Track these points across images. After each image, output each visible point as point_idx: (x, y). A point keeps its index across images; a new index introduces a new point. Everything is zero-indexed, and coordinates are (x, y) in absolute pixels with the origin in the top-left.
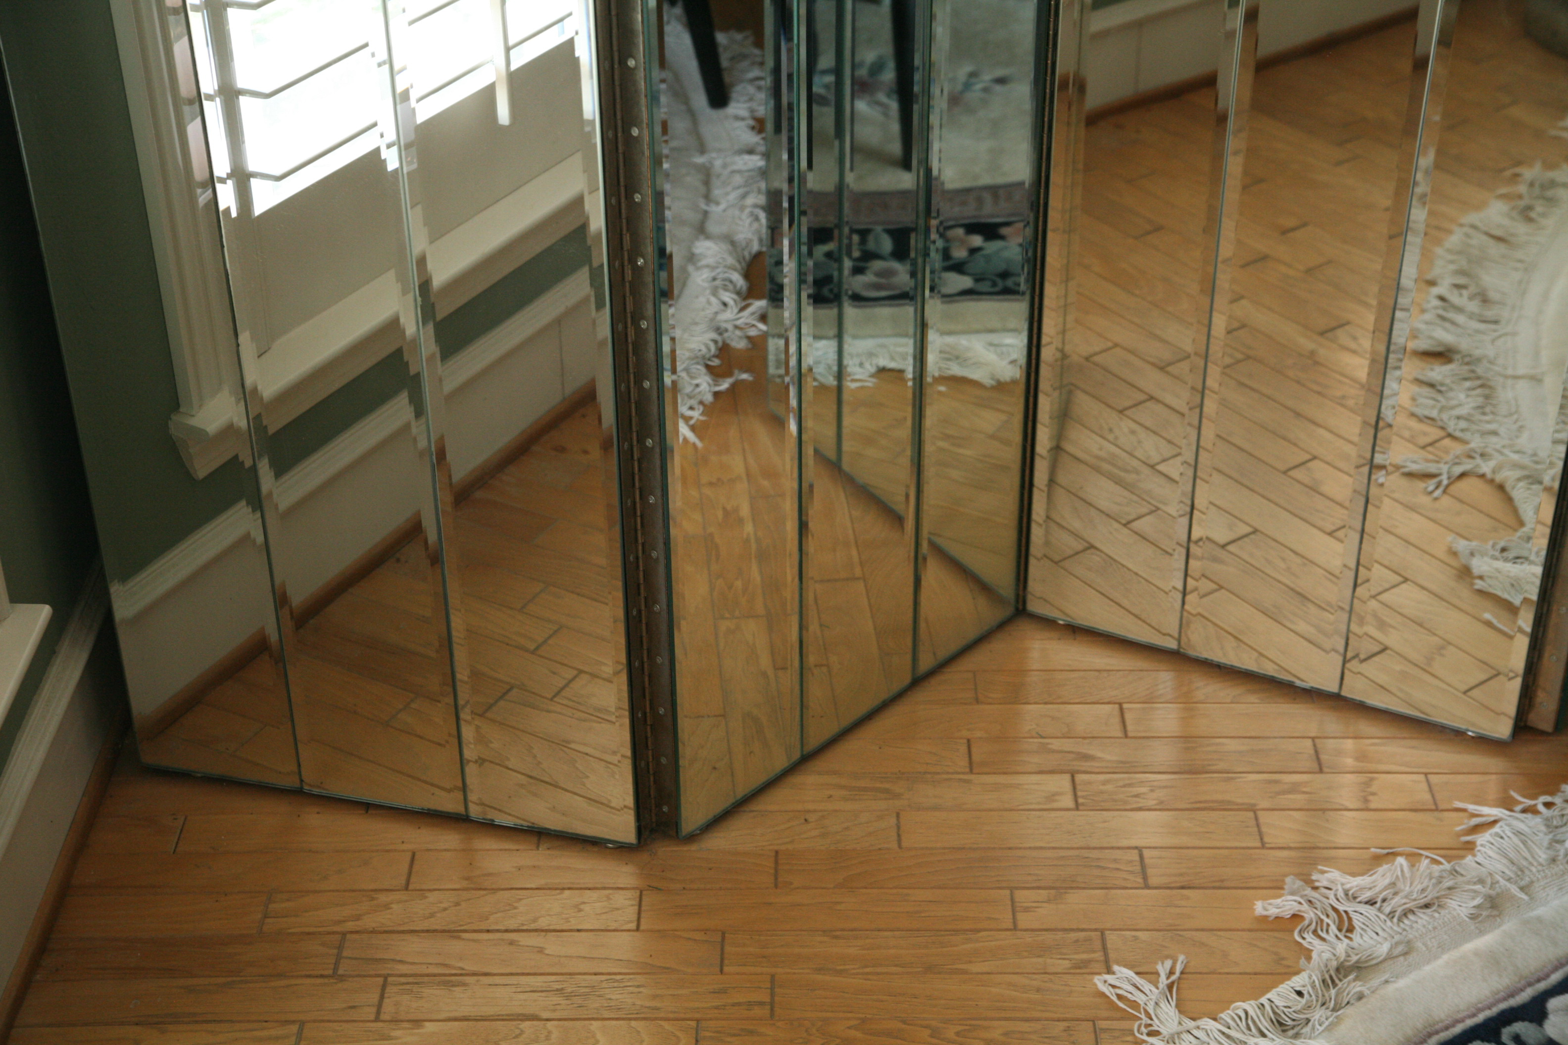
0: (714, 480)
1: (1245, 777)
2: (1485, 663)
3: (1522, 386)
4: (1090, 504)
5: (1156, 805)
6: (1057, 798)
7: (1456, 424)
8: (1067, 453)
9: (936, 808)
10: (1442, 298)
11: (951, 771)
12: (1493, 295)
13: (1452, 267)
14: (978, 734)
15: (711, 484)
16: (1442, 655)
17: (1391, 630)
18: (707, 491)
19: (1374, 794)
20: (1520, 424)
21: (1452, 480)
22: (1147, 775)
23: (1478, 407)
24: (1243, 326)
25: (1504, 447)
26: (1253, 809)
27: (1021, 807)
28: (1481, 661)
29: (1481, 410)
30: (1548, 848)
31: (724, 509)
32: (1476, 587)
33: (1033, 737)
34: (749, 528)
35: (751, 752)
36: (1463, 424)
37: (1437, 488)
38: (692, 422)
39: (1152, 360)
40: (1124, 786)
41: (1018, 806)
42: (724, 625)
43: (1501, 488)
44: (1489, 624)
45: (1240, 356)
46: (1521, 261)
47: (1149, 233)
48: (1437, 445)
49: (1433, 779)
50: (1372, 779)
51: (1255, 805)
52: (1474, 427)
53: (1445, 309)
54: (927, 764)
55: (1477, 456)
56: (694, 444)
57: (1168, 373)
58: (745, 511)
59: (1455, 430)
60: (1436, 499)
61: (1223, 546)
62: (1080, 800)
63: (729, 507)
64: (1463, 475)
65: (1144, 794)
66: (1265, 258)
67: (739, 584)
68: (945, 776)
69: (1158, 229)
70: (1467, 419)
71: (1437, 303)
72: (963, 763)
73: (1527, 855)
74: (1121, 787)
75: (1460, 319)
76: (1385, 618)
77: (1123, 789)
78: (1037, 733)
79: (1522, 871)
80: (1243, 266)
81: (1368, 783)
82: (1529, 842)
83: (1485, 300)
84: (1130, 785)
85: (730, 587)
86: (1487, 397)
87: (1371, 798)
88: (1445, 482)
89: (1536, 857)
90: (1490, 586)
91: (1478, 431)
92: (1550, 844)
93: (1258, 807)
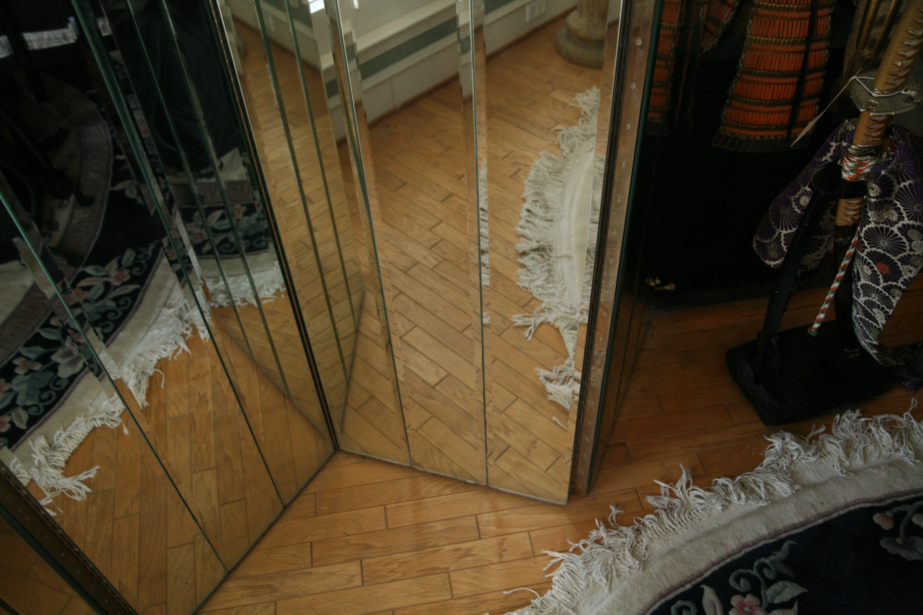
0: (196, 376)
1: (444, 549)
2: (554, 449)
3: (564, 261)
4: (372, 367)
5: (401, 576)
6: (353, 579)
7: (537, 291)
8: (362, 333)
9: (295, 596)
10: (528, 211)
11: (302, 567)
12: (550, 204)
13: (532, 191)
14: (317, 538)
15: (194, 379)
16: (535, 447)
17: (511, 433)
18: (192, 383)
19: (504, 550)
20: (564, 286)
21: (536, 327)
22: (398, 555)
23: (546, 280)
24: (442, 239)
25: (558, 303)
26: (447, 571)
27: (336, 589)
28: (552, 448)
29: (547, 281)
30: (585, 579)
31: (200, 395)
32: (549, 399)
33: (342, 537)
34: (211, 406)
35: (205, 568)
36: (540, 291)
37: (530, 334)
38: (187, 338)
39: (401, 268)
40: (386, 565)
41: (334, 588)
42: (196, 476)
43: (557, 329)
44: (555, 423)
45: (440, 259)
46: (561, 181)
47: (400, 187)
48: (529, 305)
49: (533, 534)
50: (504, 540)
51: (448, 568)
52: (545, 292)
53: (529, 216)
54: (291, 564)
55: (546, 311)
56: (188, 353)
57: (409, 275)
58: (209, 396)
59: (536, 295)
60: (530, 341)
61: (434, 387)
62: (365, 579)
63: (202, 393)
64: (541, 323)
65: (395, 569)
66: (451, 195)
67: (204, 446)
68: (299, 571)
69: (405, 184)
70: (542, 287)
71: (526, 213)
72: (308, 560)
73: (575, 586)
74: (384, 566)
75: (536, 221)
76: (508, 426)
77: (386, 567)
78: (345, 533)
79: (574, 597)
80: (442, 202)
81: (502, 544)
82: (576, 577)
83: (547, 208)
84: (389, 564)
85: (199, 450)
86: (549, 271)
87: (503, 553)
88: (533, 331)
89: (580, 585)
90: (555, 398)
91: (547, 294)
92: (586, 576)
93: (450, 570)
